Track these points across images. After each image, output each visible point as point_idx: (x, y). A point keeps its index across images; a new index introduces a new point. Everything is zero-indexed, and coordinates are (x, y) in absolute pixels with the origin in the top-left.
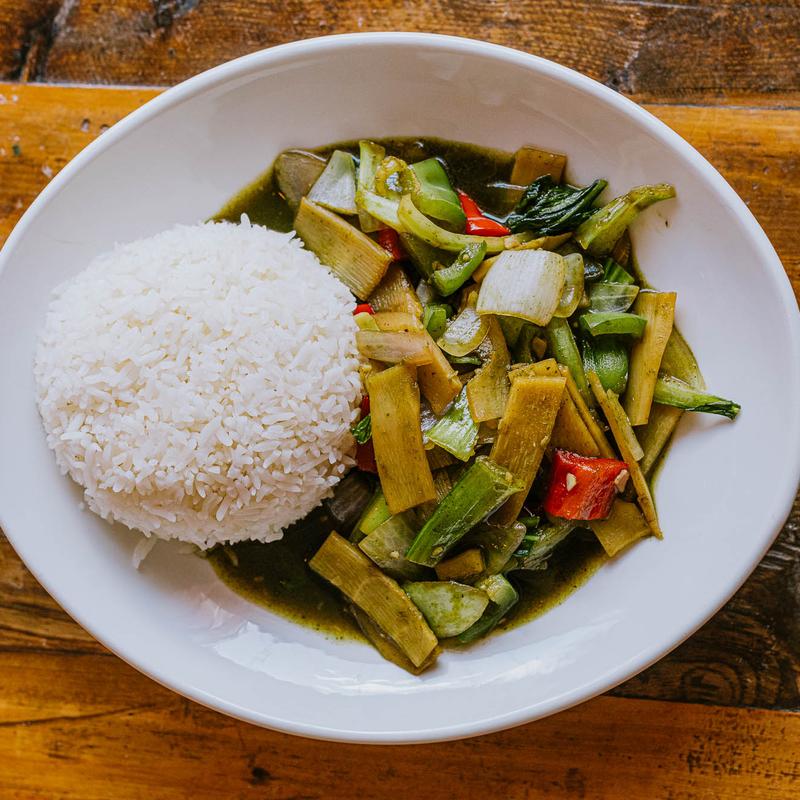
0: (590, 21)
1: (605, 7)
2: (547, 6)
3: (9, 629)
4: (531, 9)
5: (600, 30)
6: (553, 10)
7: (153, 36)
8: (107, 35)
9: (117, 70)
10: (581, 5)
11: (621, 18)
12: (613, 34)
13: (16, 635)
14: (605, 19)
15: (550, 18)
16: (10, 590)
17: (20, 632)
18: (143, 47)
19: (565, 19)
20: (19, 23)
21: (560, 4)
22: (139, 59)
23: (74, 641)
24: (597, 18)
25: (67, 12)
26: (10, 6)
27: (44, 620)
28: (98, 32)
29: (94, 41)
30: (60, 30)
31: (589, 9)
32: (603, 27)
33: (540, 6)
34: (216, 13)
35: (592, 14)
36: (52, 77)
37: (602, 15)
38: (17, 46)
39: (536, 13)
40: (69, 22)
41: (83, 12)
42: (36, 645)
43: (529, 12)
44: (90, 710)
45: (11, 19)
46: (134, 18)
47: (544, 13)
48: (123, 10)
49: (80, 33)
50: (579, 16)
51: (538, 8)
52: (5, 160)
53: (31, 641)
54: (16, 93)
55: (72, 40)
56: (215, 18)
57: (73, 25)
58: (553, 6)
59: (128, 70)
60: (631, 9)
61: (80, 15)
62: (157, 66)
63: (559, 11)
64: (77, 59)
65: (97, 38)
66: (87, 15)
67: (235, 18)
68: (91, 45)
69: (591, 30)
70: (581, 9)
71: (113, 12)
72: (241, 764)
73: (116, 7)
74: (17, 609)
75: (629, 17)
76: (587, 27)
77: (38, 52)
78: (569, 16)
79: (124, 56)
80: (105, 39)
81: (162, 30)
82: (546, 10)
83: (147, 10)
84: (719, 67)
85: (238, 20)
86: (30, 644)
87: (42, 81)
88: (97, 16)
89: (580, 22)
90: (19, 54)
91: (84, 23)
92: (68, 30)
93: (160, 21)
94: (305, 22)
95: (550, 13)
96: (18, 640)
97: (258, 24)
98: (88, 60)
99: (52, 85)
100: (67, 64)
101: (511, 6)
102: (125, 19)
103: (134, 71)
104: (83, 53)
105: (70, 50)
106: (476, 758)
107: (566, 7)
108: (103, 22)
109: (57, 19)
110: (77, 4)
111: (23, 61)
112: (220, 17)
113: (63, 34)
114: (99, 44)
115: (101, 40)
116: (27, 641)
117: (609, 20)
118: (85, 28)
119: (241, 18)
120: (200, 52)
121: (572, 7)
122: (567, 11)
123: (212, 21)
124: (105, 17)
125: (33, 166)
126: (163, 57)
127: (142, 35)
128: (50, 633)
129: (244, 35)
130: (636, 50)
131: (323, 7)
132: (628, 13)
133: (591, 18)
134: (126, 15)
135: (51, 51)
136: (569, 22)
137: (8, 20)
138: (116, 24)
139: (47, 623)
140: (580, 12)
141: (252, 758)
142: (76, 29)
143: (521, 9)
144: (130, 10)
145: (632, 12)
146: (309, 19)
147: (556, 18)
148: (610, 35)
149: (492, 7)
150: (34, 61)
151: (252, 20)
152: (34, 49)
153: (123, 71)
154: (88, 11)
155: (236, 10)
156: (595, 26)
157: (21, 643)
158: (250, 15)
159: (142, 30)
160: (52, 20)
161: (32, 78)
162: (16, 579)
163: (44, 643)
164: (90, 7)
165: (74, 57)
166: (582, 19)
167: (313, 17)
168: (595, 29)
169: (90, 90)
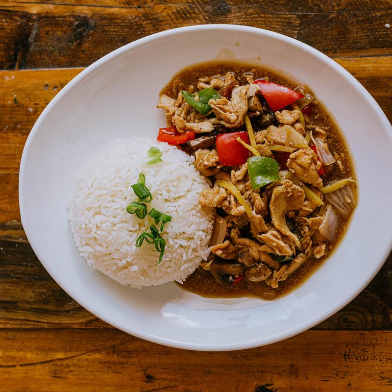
0: (274, 23)
1: (280, 16)
2: (253, 17)
3: (29, 321)
4: (246, 19)
5: (279, 26)
6: (257, 19)
7: (74, 44)
8: (53, 45)
9: (59, 61)
10: (269, 16)
11: (288, 21)
12: (285, 28)
13: (33, 323)
14: (280, 21)
15: (255, 23)
16: (29, 303)
17: (35, 321)
18: (70, 49)
19: (262, 23)
20: (12, 42)
21: (260, 16)
22: (69, 55)
23: (59, 324)
24: (277, 21)
25: (34, 36)
26: (8, 35)
27: (45, 315)
28: (49, 44)
29: (47, 48)
30: (31, 44)
31: (273, 18)
32: (279, 25)
33: (250, 17)
34: (102, 32)
35: (274, 20)
36: (29, 67)
37: (279, 20)
38: (12, 53)
39: (249, 21)
40: (35, 40)
41: (41, 35)
42: (42, 327)
43: (246, 21)
44: (70, 354)
45: (8, 41)
46: (65, 36)
47: (253, 21)
48: (60, 33)
49: (40, 45)
50: (268, 21)
51: (250, 19)
52: (10, 106)
53: (41, 326)
54: (13, 75)
55: (37, 49)
56: (102, 34)
57: (37, 42)
58: (257, 17)
59: (64, 61)
60: (292, 16)
61: (40, 37)
62: (77, 58)
63: (259, 19)
64: (40, 57)
65: (49, 47)
66: (43, 37)
67: (112, 33)
68: (46, 50)
69: (275, 27)
70: (269, 18)
71: (55, 35)
72: (141, 374)
73: (56, 32)
74: (32, 311)
75: (292, 20)
76: (273, 26)
77: (22, 55)
78: (264, 21)
79: (62, 54)
80: (52, 47)
81: (78, 41)
82: (253, 19)
83: (70, 32)
84: (334, 40)
85: (113, 34)
86: (39, 327)
87: (25, 69)
88: (48, 37)
89: (269, 24)
90: (13, 57)
91: (43, 40)
92: (35, 44)
93: (77, 37)
94: (144, 33)
95: (256, 21)
96: (34, 325)
97: (122, 35)
98: (45, 57)
99: (30, 70)
100: (36, 60)
101: (237, 19)
102: (60, 37)
103: (67, 61)
104: (42, 54)
105: (37, 53)
106: (247, 362)
107: (262, 17)
108: (51, 39)
109: (29, 40)
110: (38, 32)
111: (15, 60)
112: (105, 33)
113: (33, 46)
114: (50, 49)
115: (50, 48)
116: (38, 325)
117: (282, 22)
118: (43, 43)
119: (114, 33)
120: (96, 50)
121: (265, 17)
122: (263, 19)
123: (101, 35)
124: (51, 37)
125: (24, 108)
126: (79, 54)
127: (69, 44)
128: (48, 321)
129: (116, 41)
130: (296, 34)
131: (151, 25)
132: (291, 18)
133: (274, 22)
134: (61, 35)
135: (28, 54)
136: (264, 24)
137: (7, 41)
138: (57, 40)
139: (47, 316)
140: (269, 19)
141: (145, 370)
142: (39, 44)
143: (242, 19)
144: (63, 33)
145: (293, 17)
146: (145, 31)
147: (258, 23)
148: (283, 29)
149: (229, 20)
150: (20, 59)
151: (119, 34)
152: (20, 54)
153: (62, 61)
154: (43, 35)
155: (111, 29)
156: (276, 25)
157: (36, 327)
158: (118, 31)
159: (69, 42)
160: (28, 40)
161: (20, 68)
162: (31, 298)
163: (46, 326)
164: (44, 33)
165: (39, 56)
166: (270, 22)
167: (147, 30)
168: (276, 26)
169: (47, 71)
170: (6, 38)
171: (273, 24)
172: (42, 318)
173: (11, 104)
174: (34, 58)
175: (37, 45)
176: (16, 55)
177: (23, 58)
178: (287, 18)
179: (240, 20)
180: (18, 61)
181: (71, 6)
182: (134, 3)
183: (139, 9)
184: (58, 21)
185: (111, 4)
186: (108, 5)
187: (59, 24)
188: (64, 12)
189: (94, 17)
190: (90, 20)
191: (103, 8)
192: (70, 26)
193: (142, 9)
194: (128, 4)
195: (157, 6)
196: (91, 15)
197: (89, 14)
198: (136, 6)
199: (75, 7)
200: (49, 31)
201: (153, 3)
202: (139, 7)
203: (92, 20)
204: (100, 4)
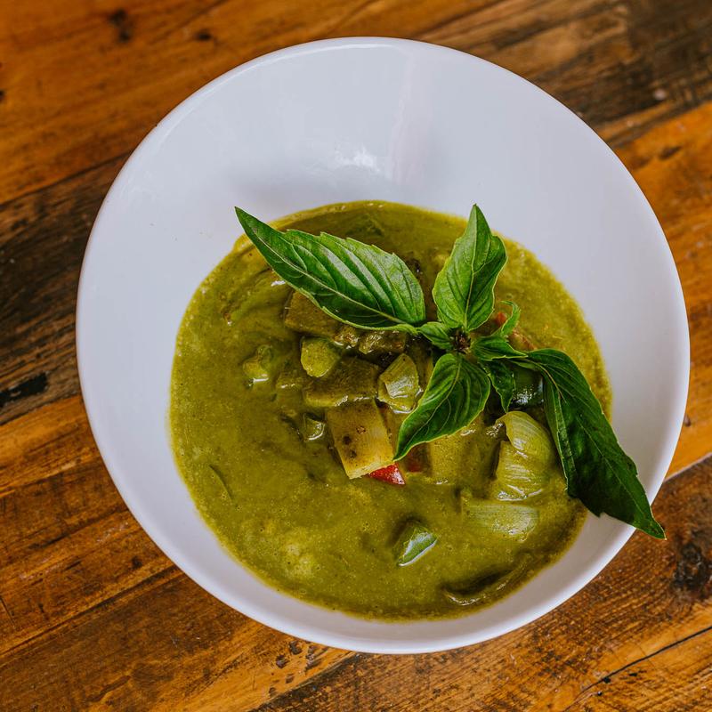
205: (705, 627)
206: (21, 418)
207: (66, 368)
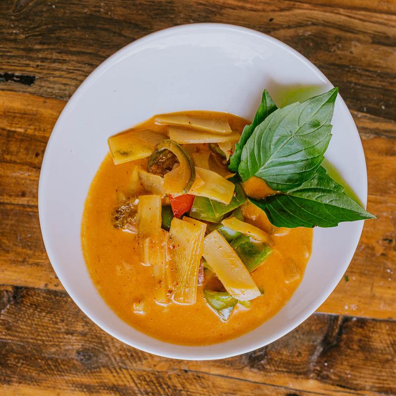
170: (349, 354)
171: (28, 330)
172: (346, 20)
173: (352, 276)
174: (319, 326)
175: (313, 342)
176: (340, 333)
177: (331, 328)
178: (9, 335)
179: (67, 340)
180: (338, 326)
181: (267, 382)
182: (191, 377)
183: (186, 368)
184: (285, 368)
185: (219, 379)
186: (223, 379)
187: (284, 363)
188: (277, 377)
189: (241, 367)
190: (246, 363)
191: (229, 375)
192: (271, 359)
193: (183, 368)
194: (199, 377)
195: (165, 370)
196: (245, 368)
197: (247, 370)
198: (190, 373)
199: (262, 381)
200: (298, 356)
201: (169, 373)
202: (186, 371)
203: (244, 363)
204: (232, 380)
205: (243, 378)
206: (13, 92)
207: (47, 80)
